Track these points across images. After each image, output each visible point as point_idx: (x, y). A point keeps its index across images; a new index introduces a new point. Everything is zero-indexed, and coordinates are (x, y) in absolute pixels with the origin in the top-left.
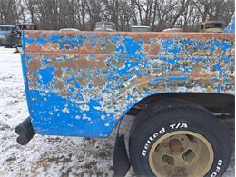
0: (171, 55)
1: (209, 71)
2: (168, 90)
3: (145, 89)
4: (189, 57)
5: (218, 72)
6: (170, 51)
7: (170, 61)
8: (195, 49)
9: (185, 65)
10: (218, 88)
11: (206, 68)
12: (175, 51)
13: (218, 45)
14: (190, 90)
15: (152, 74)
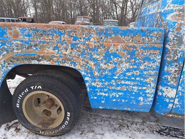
0: (27, 39)
1: (51, 50)
2: (27, 62)
3: (11, 61)
4: (38, 40)
5: (57, 51)
6: (26, 36)
7: (26, 42)
8: (42, 35)
9: (36, 45)
10: (57, 61)
11: (49, 48)
12: (29, 35)
13: (56, 32)
14: (40, 63)
15: (15, 51)
